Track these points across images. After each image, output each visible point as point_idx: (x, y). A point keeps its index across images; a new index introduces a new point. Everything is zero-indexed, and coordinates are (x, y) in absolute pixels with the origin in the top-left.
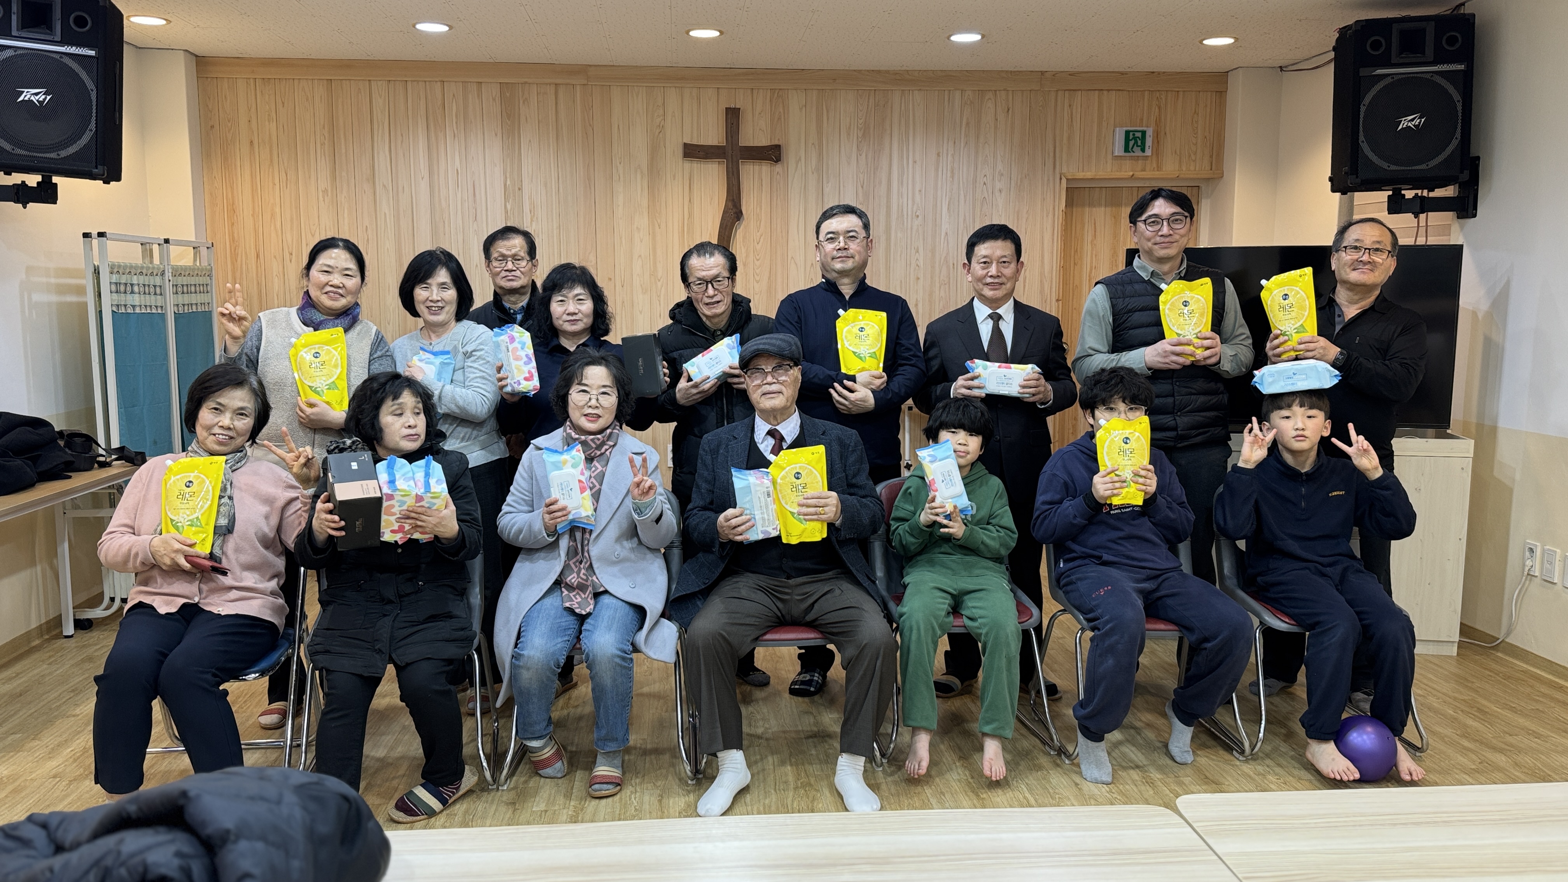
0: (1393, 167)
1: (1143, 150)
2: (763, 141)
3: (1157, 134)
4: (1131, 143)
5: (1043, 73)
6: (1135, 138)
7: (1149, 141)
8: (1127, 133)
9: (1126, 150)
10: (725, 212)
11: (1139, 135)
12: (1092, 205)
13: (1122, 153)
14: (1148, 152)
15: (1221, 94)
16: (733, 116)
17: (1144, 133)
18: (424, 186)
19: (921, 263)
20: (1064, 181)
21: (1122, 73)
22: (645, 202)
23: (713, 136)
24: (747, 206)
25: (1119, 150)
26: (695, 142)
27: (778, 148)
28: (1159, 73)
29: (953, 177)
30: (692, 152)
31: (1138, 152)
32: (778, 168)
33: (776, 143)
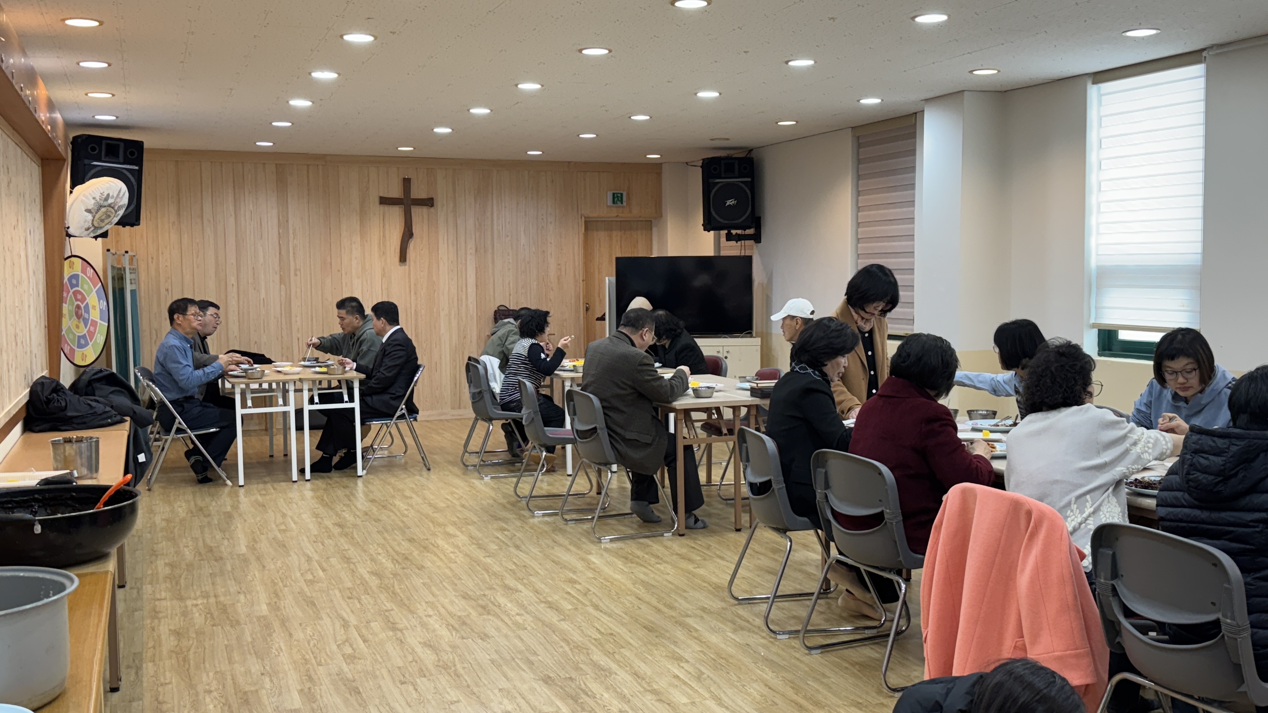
0: (726, 222)
1: (622, 203)
2: (423, 196)
3: (628, 194)
4: (616, 199)
5: (569, 162)
6: (618, 197)
7: (625, 199)
8: (614, 194)
9: (614, 202)
10: (404, 234)
11: (619, 195)
12: (597, 230)
13: (611, 204)
14: (625, 204)
15: (659, 174)
16: (407, 182)
17: (622, 194)
18: (232, 220)
19: (511, 261)
20: (583, 218)
21: (609, 164)
22: (358, 228)
23: (396, 192)
24: (416, 230)
25: (610, 202)
26: (385, 196)
27: (432, 199)
28: (628, 164)
29: (526, 215)
30: (384, 201)
31: (619, 204)
32: (432, 210)
33: (430, 197)
